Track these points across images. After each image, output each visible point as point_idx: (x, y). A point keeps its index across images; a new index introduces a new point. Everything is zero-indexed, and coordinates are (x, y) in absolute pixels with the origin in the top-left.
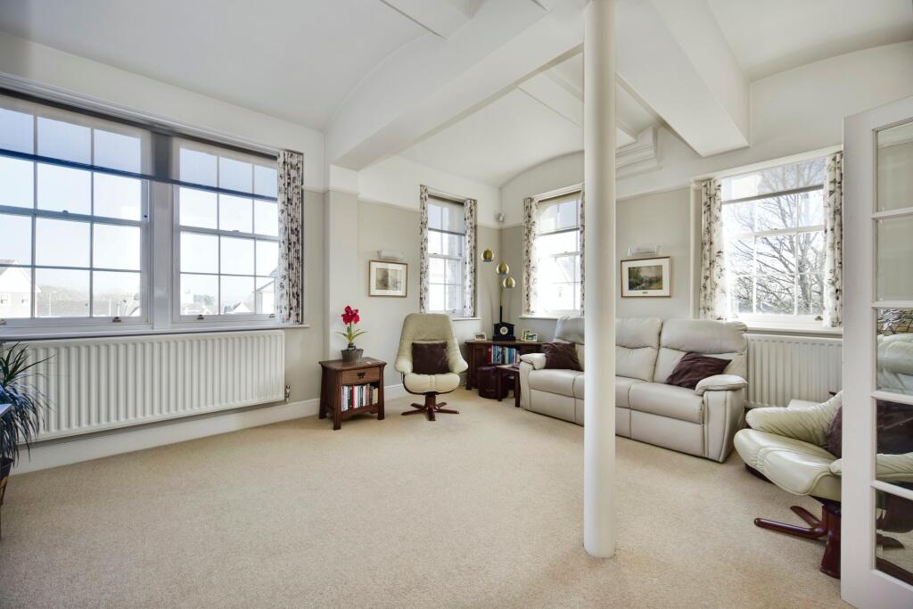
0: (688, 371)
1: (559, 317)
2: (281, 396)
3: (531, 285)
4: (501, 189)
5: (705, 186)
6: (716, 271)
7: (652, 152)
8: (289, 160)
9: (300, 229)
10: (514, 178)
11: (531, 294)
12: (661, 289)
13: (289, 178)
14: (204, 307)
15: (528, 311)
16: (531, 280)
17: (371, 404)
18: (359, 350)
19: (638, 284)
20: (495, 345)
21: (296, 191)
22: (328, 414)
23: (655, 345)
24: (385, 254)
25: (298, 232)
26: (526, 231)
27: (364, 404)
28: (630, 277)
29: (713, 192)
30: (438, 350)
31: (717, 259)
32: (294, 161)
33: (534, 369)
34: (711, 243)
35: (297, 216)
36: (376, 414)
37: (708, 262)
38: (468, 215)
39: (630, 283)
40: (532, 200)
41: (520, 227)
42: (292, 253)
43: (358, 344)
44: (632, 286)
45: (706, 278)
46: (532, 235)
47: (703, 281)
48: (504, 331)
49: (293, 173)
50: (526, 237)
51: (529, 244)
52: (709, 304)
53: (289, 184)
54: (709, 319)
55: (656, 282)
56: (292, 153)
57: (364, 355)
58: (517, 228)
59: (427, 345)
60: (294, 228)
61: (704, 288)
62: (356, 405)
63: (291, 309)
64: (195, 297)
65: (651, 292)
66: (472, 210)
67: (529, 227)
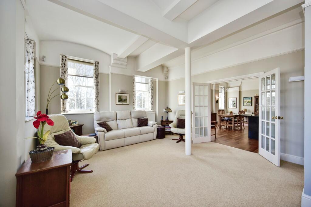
7: (126, 63)
12: (127, 102)
15: (64, 110)
19: (121, 101)
23: (131, 118)
28: (118, 98)
33: (105, 133)
37: (134, 96)
40: (66, 57)
45: (134, 100)
46: (66, 74)
51: (65, 78)
55: (125, 100)
65: (124, 103)
66: (34, 48)
67: (65, 70)
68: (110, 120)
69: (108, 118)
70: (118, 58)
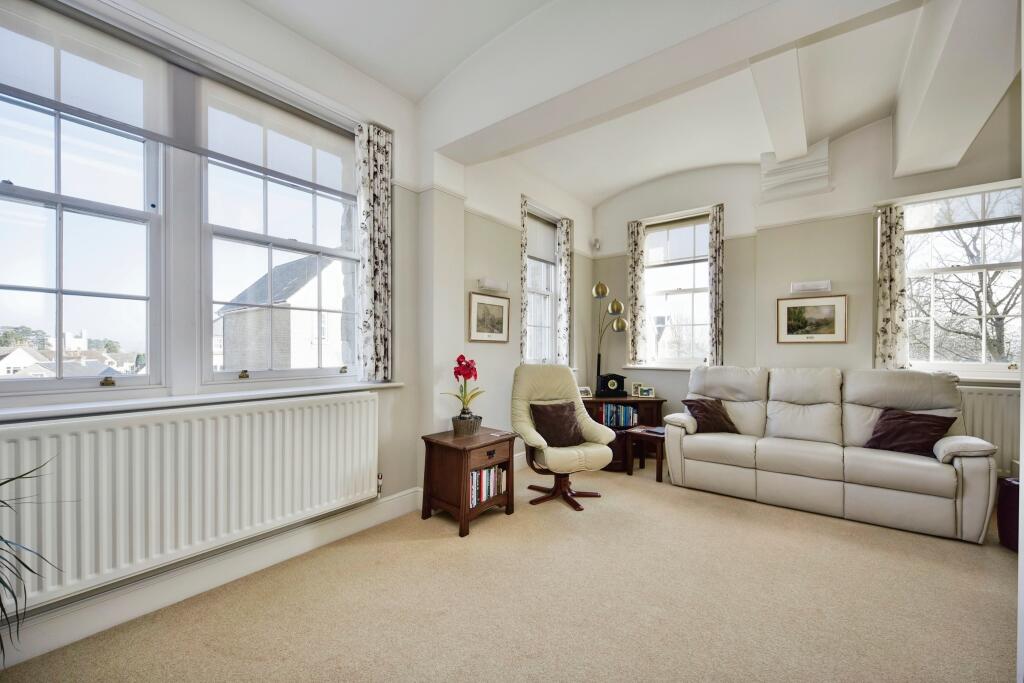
0: (900, 434)
1: (691, 367)
2: (373, 492)
3: (639, 329)
4: (595, 209)
5: (885, 213)
6: (898, 312)
7: (826, 168)
8: (375, 138)
9: (388, 242)
10: (615, 196)
11: (639, 339)
12: (834, 333)
13: (376, 166)
14: (105, 354)
15: (634, 359)
16: (639, 322)
17: (499, 494)
18: (476, 418)
19: (800, 328)
20: (607, 403)
21: (384, 185)
22: (433, 512)
23: (838, 401)
24: (489, 283)
25: (386, 246)
26: (631, 262)
27: (492, 495)
28: (789, 319)
29: (894, 220)
30: (566, 413)
31: (900, 299)
32: (382, 140)
33: (687, 433)
34: (892, 280)
35: (385, 223)
36: (504, 508)
37: (888, 301)
38: (563, 238)
39: (789, 326)
40: (639, 224)
41: (624, 257)
42: (379, 278)
43: (475, 409)
44: (791, 330)
45: (887, 320)
46: (640, 267)
47: (881, 324)
48: (612, 385)
49: (381, 158)
50: (630, 270)
51: (636, 277)
52: (889, 351)
53: (375, 173)
54: (892, 368)
55: (826, 325)
56: (380, 129)
57: (484, 424)
58: (620, 259)
59: (552, 406)
60: (382, 240)
61: (882, 332)
62: (484, 498)
63: (378, 360)
64: (90, 341)
65: (817, 337)
66: (568, 233)
67: (636, 257)
68: (741, 396)
69: (735, 391)
70: (781, 163)
